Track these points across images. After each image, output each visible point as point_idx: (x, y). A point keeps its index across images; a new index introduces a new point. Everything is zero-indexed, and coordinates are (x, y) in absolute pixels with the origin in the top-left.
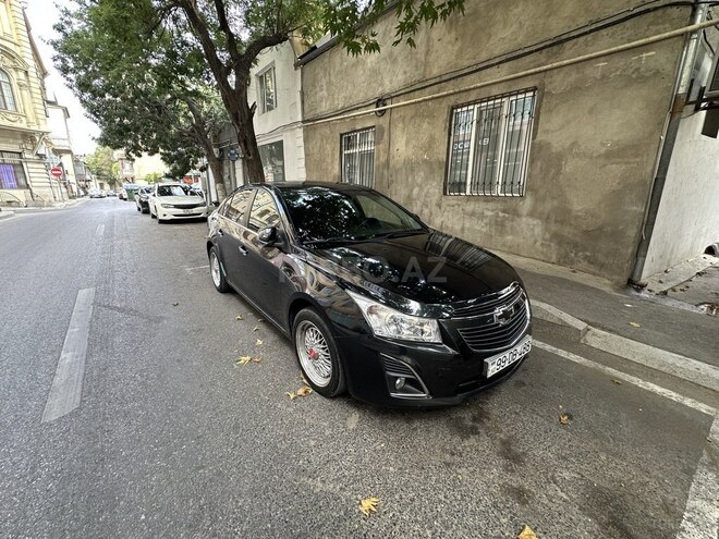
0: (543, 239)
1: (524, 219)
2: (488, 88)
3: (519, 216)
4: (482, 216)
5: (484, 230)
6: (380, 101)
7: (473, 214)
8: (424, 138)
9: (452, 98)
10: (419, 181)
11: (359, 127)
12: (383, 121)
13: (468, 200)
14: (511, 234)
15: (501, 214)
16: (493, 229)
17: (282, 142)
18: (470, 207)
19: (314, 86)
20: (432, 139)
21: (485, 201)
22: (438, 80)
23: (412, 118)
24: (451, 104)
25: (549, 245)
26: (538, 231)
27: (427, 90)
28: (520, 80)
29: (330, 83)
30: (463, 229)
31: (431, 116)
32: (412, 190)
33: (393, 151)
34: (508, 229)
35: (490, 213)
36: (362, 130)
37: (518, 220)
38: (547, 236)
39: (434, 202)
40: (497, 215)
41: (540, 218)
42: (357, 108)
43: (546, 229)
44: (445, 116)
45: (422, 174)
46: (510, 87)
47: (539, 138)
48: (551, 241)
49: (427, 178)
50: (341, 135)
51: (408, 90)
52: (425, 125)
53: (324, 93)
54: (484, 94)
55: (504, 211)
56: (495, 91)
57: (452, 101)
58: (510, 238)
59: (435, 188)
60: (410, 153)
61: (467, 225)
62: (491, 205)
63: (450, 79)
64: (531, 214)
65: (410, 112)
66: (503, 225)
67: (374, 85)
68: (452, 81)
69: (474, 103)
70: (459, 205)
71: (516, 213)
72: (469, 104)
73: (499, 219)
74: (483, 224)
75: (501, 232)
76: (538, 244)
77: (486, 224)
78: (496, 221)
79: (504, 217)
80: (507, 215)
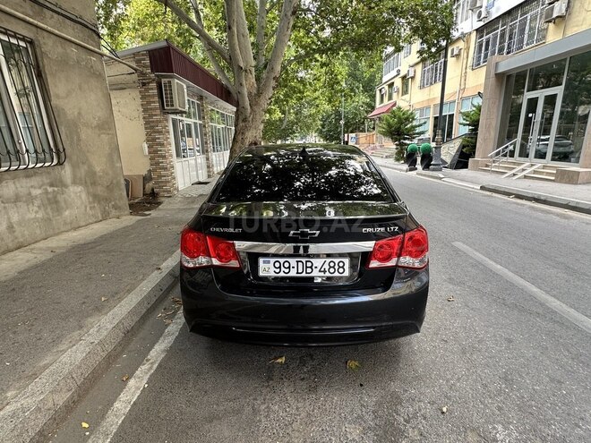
0: (90, 202)
1: (71, 189)
3: (66, 186)
4: (30, 199)
5: (40, 215)
7: (17, 199)
14: (67, 208)
15: (50, 189)
16: (49, 210)
21: (27, 176)
25: (95, 207)
26: (84, 196)
34: (63, 204)
35: (38, 192)
37: (67, 190)
38: (91, 199)
40: (46, 192)
41: (81, 184)
43: (88, 193)
48: (94, 202)
55: (51, 185)
58: (67, 213)
61: (15, 218)
62: (35, 181)
64: (74, 183)
66: (57, 202)
71: (63, 185)
73: (50, 196)
74: (35, 209)
75: (58, 210)
76: (88, 208)
77: (39, 207)
78: (48, 199)
79: (54, 191)
80: (56, 189)
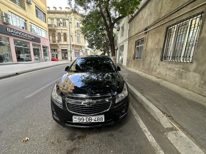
0: (200, 83)
1: (191, 73)
2: (181, 17)
3: (189, 71)
4: (173, 70)
5: (174, 76)
6: (146, 29)
7: (170, 69)
8: (157, 40)
9: (168, 24)
10: (154, 55)
11: (140, 39)
12: (146, 35)
13: (169, 63)
14: (185, 79)
15: (181, 70)
16: (177, 76)
17: (123, 45)
18: (169, 66)
19: (132, 28)
20: (159, 40)
21: (176, 64)
22: (163, 18)
23: (154, 33)
24: (167, 26)
25: (203, 87)
26: (198, 79)
27: (160, 22)
28: (196, 10)
29: (135, 26)
30: (166, 75)
31: (160, 32)
32: (151, 59)
33: (148, 46)
34: (184, 77)
35: (177, 69)
36: (141, 39)
37: (189, 73)
38: (202, 82)
39: (158, 64)
40: (180, 70)
41: (198, 73)
42: (140, 33)
43: (202, 79)
44: (164, 31)
45: (155, 53)
46: (191, 14)
47: (202, 35)
48: (204, 85)
49: (156, 55)
50: (136, 42)
51: (154, 24)
52: (158, 35)
53: (134, 29)
54: (179, 19)
55: (183, 69)
56: (184, 17)
57: (167, 25)
58: (184, 80)
59: (158, 58)
60: (152, 46)
61: (168, 73)
62: (178, 66)
63: (167, 17)
64: (195, 71)
65: (154, 31)
66: (182, 75)
67: (145, 24)
68: (168, 17)
69: (175, 24)
70: (166, 65)
71: (188, 70)
72: (173, 25)
73: (180, 72)
74: (174, 74)
75: (180, 78)
76: (197, 85)
77: (175, 73)
78: (179, 73)
79: (182, 71)
80: (184, 71)
